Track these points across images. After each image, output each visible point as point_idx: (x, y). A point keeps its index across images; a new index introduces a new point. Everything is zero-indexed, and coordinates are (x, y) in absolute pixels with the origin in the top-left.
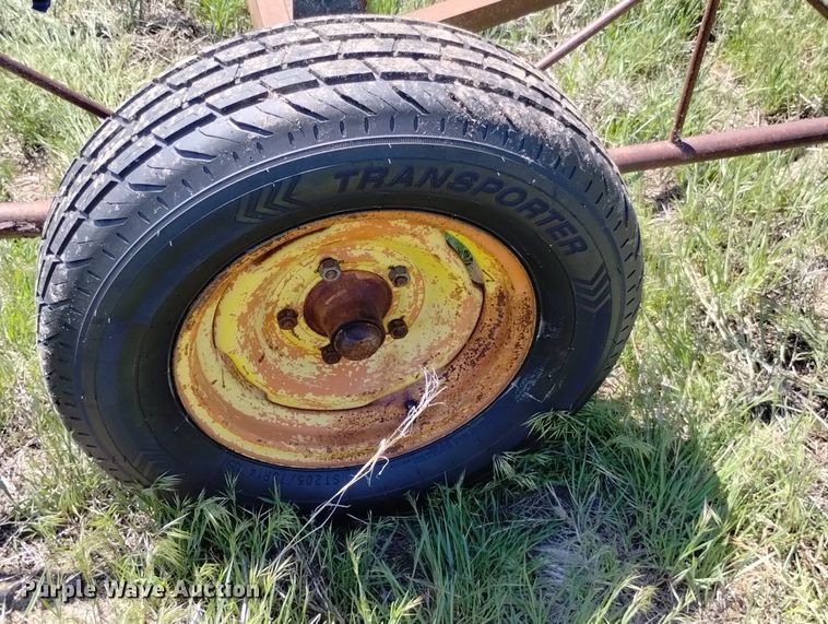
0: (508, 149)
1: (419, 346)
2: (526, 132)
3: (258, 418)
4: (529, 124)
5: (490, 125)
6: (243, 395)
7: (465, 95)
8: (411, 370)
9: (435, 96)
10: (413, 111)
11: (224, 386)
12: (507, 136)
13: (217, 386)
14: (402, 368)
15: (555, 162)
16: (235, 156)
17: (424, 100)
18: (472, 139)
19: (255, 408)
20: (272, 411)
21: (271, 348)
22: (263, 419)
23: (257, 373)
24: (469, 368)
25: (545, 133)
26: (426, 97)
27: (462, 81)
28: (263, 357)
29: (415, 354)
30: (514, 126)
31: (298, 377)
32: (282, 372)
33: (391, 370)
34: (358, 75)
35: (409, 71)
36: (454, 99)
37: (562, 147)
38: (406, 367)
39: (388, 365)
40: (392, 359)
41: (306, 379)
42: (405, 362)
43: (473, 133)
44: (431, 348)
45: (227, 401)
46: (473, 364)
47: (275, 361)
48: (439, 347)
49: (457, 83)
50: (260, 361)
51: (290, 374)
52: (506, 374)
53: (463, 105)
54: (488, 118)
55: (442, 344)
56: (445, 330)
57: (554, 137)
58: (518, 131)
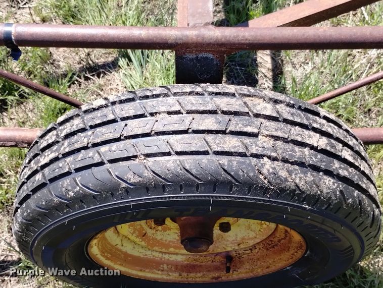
0: (294, 202)
1: (236, 235)
2: (309, 192)
3: (142, 256)
4: (311, 188)
5: (283, 190)
6: (134, 248)
7: (268, 171)
8: (231, 245)
9: (247, 173)
10: (231, 182)
11: (122, 246)
12: (294, 195)
13: (119, 247)
14: (226, 243)
15: (326, 206)
16: (112, 194)
17: (239, 175)
18: (269, 198)
19: (141, 252)
20: (151, 253)
21: (151, 228)
22: (145, 257)
23: (141, 241)
24: (265, 250)
25: (322, 192)
26: (241, 173)
27: (269, 157)
28: (146, 234)
29: (234, 238)
30: (300, 190)
31: (166, 241)
32: (156, 239)
33: (220, 242)
34: (198, 151)
35: (233, 151)
36: (260, 173)
37: (333, 198)
38: (228, 243)
39: (218, 239)
40: (221, 237)
41: (170, 241)
42: (228, 241)
43: (270, 194)
44: (243, 239)
45: (124, 251)
46: (267, 249)
47: (153, 234)
48: (248, 240)
49: (266, 159)
50: (143, 236)
51: (161, 239)
52: (285, 262)
53: (265, 178)
54: (283, 186)
55: (249, 239)
56: (252, 235)
57: (328, 193)
58: (303, 192)
